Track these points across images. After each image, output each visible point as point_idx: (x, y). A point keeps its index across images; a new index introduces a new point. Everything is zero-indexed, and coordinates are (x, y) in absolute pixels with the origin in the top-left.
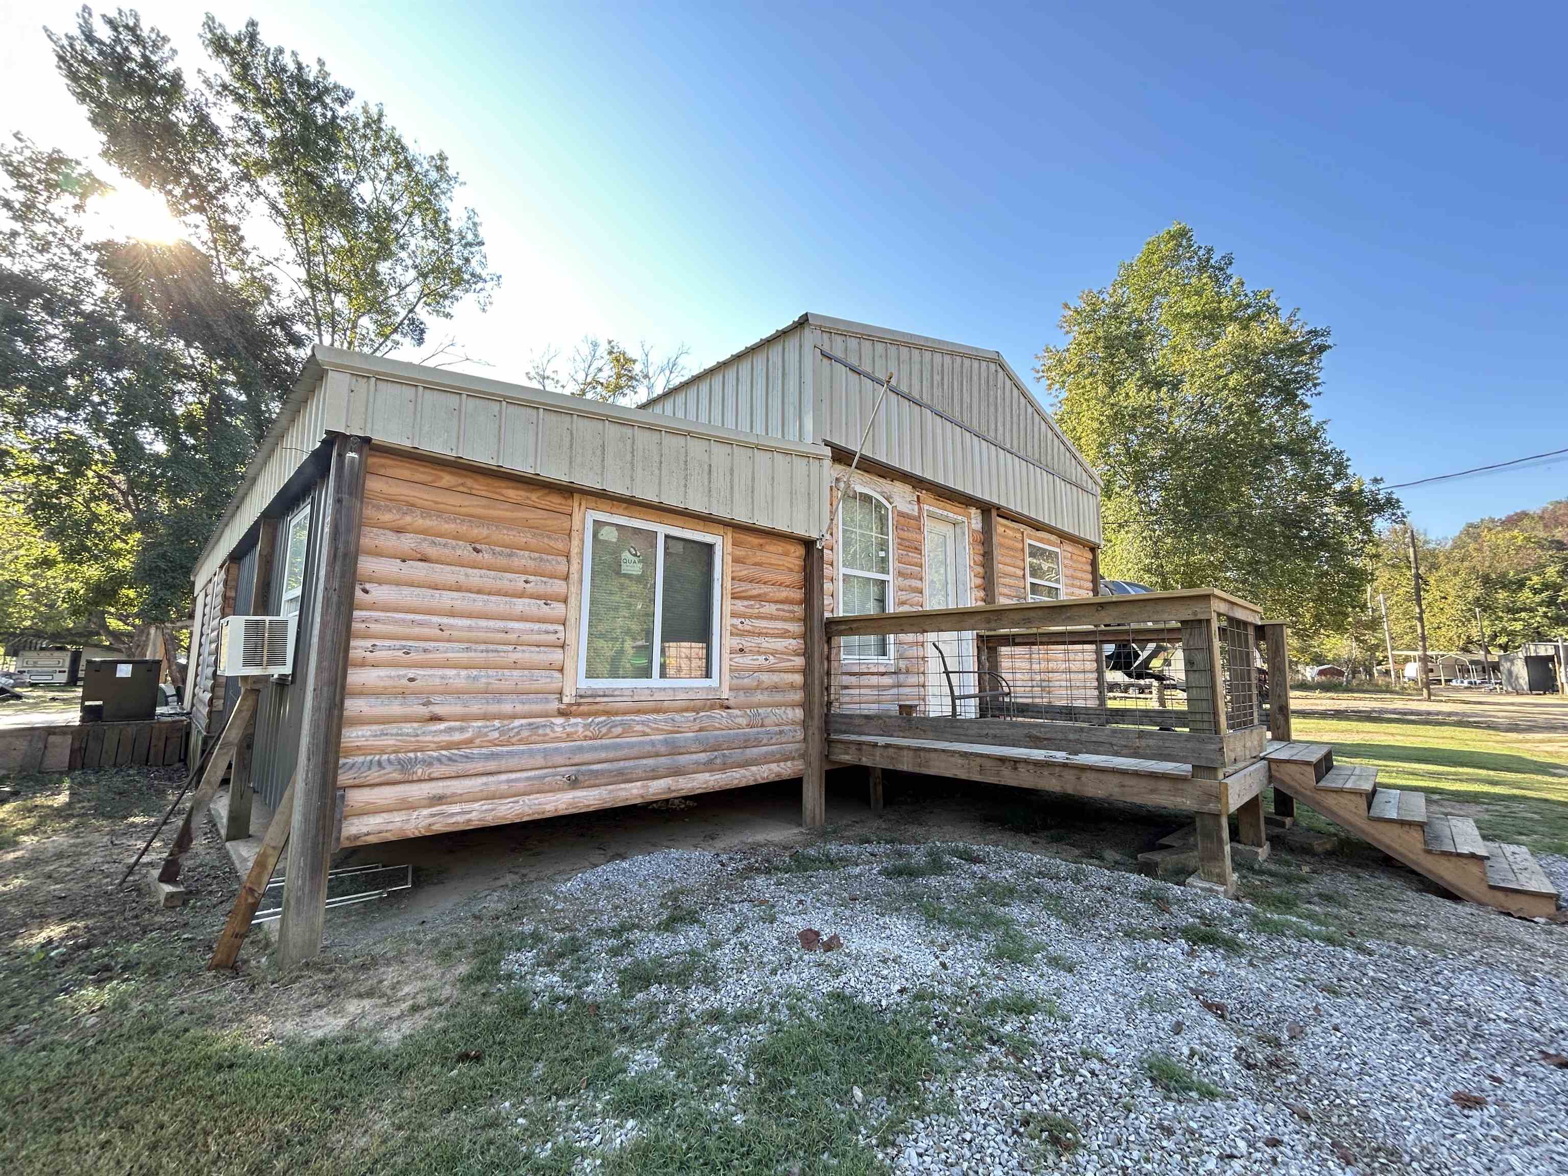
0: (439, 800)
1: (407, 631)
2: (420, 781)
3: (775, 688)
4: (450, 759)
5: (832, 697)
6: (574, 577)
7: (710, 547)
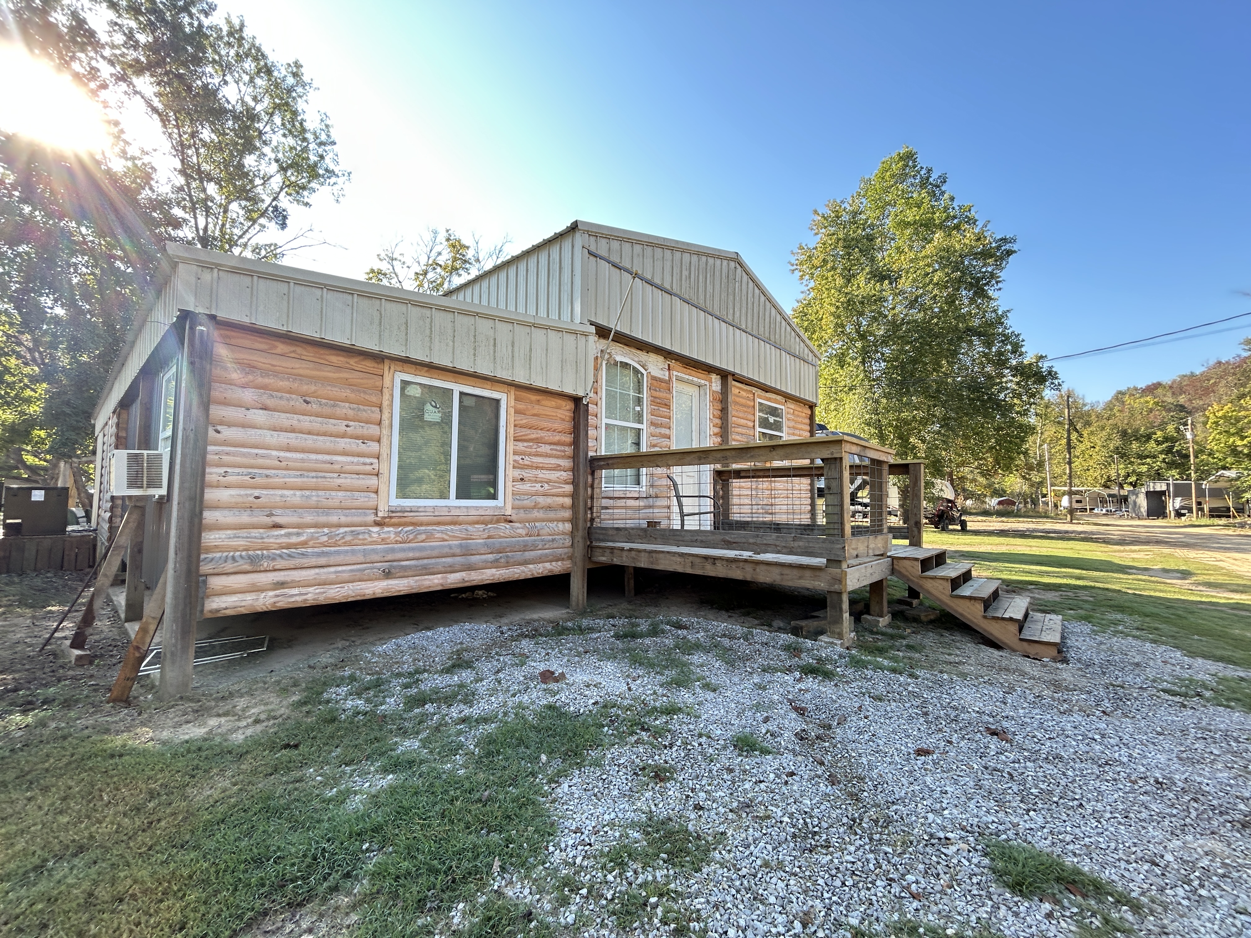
0: (281, 585)
1: (252, 461)
2: (266, 571)
3: (549, 508)
4: (289, 556)
5: (595, 515)
6: (386, 422)
7: (498, 401)
